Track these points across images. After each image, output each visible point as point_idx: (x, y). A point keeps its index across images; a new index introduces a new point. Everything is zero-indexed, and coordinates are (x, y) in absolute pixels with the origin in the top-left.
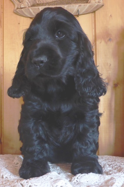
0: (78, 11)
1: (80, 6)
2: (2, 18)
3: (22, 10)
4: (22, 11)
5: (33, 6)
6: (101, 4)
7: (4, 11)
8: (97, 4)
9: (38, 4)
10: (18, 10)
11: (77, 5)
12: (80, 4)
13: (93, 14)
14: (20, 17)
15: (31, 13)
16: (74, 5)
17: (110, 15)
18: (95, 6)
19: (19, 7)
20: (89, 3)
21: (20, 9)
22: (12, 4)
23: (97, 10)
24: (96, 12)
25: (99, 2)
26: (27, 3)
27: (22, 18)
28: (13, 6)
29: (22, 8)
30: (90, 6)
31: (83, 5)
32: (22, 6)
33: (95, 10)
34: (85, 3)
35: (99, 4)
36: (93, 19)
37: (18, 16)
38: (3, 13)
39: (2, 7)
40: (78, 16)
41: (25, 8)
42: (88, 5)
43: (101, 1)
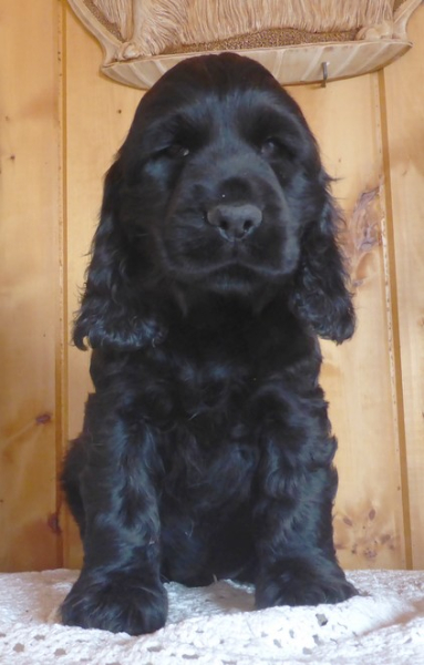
0: (323, 66)
1: (331, 49)
2: (61, 92)
3: (132, 64)
4: (130, 70)
5: (169, 51)
6: (402, 42)
7: (69, 71)
8: (387, 44)
10: (115, 67)
11: (321, 48)
12: (329, 44)
13: (375, 78)
14: (123, 88)
16: (310, 47)
18: (380, 50)
19: (120, 57)
20: (361, 39)
21: (121, 61)
22: (95, 46)
23: (388, 63)
24: (386, 70)
25: (394, 37)
26: (148, 42)
27: (131, 92)
28: (98, 53)
29: (129, 60)
30: (365, 50)
31: (338, 46)
32: (131, 53)
33: (382, 62)
34: (346, 40)
35: (393, 42)
36: (377, 93)
37: (116, 86)
38: (64, 75)
39: (62, 57)
40: (323, 83)
41: (140, 57)
42: (357, 46)
43: (403, 34)
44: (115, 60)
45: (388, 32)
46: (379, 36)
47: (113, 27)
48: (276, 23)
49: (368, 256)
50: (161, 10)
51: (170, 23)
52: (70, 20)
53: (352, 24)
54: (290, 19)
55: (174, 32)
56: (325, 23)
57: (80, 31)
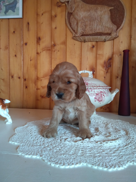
0: (105, 39)
4: (77, 38)
5: (82, 35)
6: (117, 36)
7: (67, 37)
8: (115, 36)
9: (85, 35)
10: (74, 38)
11: (105, 37)
14: (75, 41)
15: (81, 40)
16: (103, 36)
17: (121, 41)
19: (75, 36)
22: (71, 34)
24: (114, 40)
27: (76, 42)
28: (72, 35)
29: (76, 37)
30: (111, 37)
31: (108, 36)
37: (74, 41)
38: (66, 38)
39: (66, 35)
40: (105, 42)
41: (78, 37)
42: (110, 36)
43: (117, 34)
44: (74, 37)
45: (115, 34)
46: (113, 35)
47: (74, 31)
48: (99, 32)
49: (109, 68)
50: (82, 29)
51: (83, 31)
52: (68, 29)
53: (110, 32)
54: (101, 31)
55: (83, 32)
56: (106, 32)
57: (69, 31)
